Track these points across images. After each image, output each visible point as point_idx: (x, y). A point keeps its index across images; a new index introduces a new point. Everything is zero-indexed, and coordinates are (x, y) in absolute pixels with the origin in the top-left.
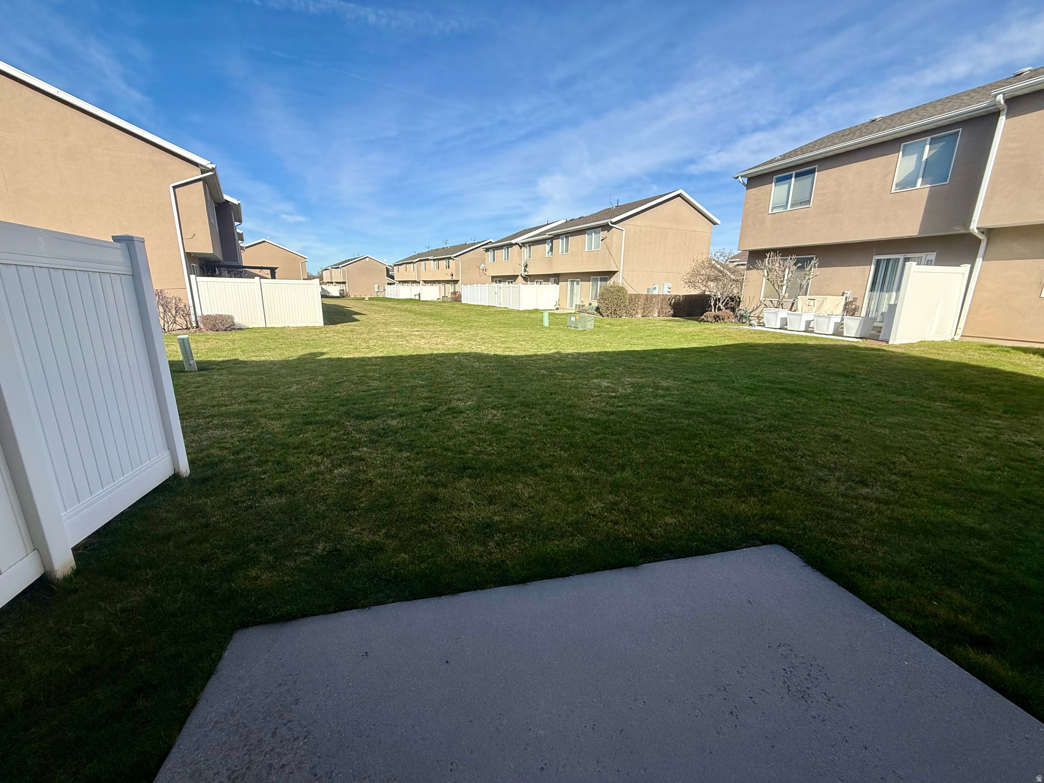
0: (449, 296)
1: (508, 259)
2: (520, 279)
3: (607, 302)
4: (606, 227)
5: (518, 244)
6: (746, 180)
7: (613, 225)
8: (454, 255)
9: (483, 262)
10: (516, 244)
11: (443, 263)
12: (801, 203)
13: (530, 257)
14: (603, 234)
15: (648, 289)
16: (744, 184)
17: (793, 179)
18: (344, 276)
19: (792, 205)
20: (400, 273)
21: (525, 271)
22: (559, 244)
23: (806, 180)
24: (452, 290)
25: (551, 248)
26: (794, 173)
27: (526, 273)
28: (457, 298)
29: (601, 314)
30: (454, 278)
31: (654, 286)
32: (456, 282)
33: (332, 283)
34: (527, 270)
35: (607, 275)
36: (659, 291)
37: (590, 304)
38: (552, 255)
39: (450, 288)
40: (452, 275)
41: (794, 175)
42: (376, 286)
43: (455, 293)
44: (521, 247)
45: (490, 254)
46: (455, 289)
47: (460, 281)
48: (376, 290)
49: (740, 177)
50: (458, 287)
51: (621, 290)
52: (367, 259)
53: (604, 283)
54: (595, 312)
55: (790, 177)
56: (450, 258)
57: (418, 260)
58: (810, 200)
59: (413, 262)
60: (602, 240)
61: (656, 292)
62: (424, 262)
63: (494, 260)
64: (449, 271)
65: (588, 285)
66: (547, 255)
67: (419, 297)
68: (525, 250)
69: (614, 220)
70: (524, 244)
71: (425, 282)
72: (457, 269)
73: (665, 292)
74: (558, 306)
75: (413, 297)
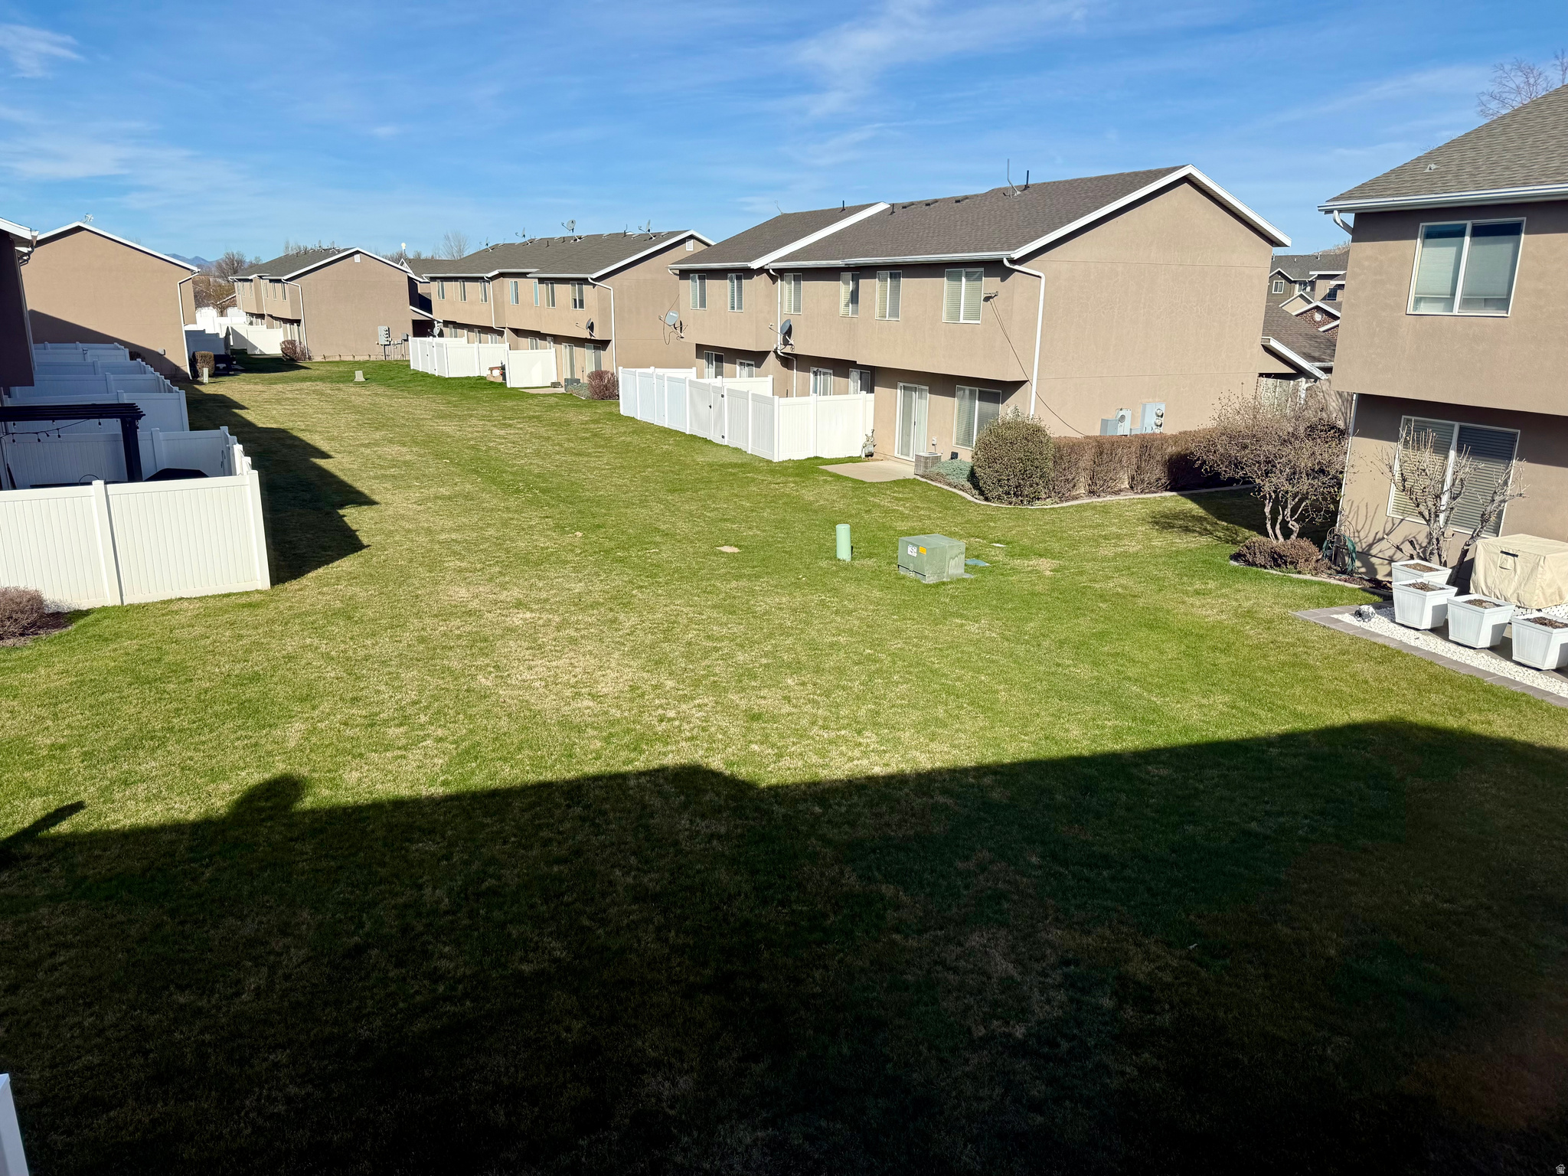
0: (585, 380)
1: (740, 307)
2: (771, 360)
3: (997, 467)
4: (995, 268)
5: (767, 271)
6: (1350, 219)
7: (1016, 267)
8: (595, 276)
9: (675, 305)
10: (762, 270)
11: (565, 292)
12: (1488, 302)
13: (797, 309)
14: (990, 284)
15: (1105, 423)
16: (1346, 226)
17: (1467, 239)
18: (294, 303)
19: (1466, 302)
20: (447, 301)
21: (786, 343)
22: (874, 289)
23: (1497, 249)
24: (591, 368)
25: (854, 297)
26: (1469, 224)
27: (788, 350)
28: (605, 389)
29: (982, 493)
30: (597, 335)
31: (1121, 413)
32: (603, 344)
33: (261, 316)
34: (791, 342)
35: (997, 390)
36: (1133, 422)
37: (954, 456)
38: (855, 312)
39: (586, 361)
40: (591, 327)
41: (1469, 230)
42: (382, 330)
43: (599, 375)
44: (774, 279)
45: (691, 286)
46: (598, 362)
47: (612, 345)
48: (383, 341)
49: (1336, 212)
50: (608, 360)
51: (1035, 433)
52: (357, 258)
53: (989, 407)
54: (968, 485)
55: (1460, 233)
56: (585, 281)
57: (496, 272)
58: (1508, 300)
59: (482, 278)
60: (987, 299)
61: (1124, 429)
62: (513, 280)
63: (703, 304)
64: (583, 316)
65: (949, 408)
66: (842, 309)
67: (503, 375)
68: (785, 289)
69: (1017, 254)
70: (779, 274)
71: (517, 332)
72: (604, 311)
73: (1148, 425)
74: (871, 449)
75: (485, 373)
